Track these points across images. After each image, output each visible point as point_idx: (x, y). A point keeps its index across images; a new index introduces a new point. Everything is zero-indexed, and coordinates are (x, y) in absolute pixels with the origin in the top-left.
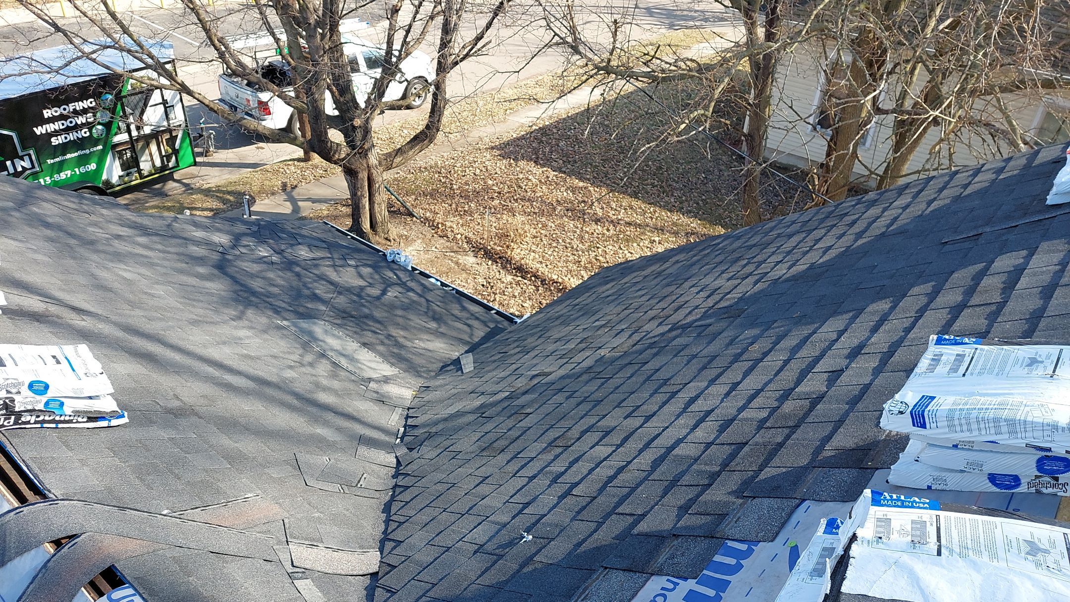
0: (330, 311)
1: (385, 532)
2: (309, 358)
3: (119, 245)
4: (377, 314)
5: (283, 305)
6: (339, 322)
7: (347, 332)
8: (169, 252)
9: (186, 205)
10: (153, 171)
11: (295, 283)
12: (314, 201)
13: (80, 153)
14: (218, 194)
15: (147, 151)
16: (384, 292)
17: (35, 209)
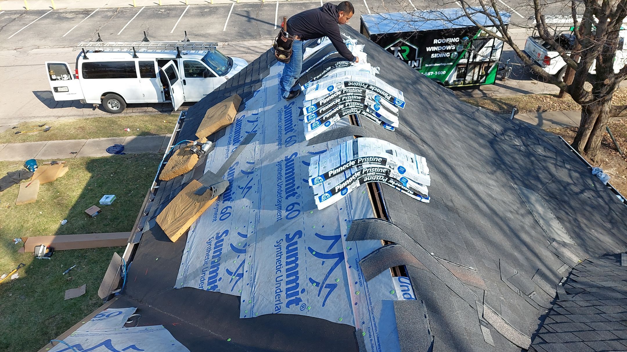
0: (544, 189)
1: (537, 331)
2: (522, 211)
3: (447, 115)
4: (573, 203)
5: (518, 176)
6: (547, 198)
7: (550, 206)
8: (469, 127)
9: (480, 104)
10: (471, 82)
11: (529, 166)
12: (553, 122)
13: (441, 64)
14: (499, 103)
15: (473, 71)
16: (582, 192)
17: (419, 87)
